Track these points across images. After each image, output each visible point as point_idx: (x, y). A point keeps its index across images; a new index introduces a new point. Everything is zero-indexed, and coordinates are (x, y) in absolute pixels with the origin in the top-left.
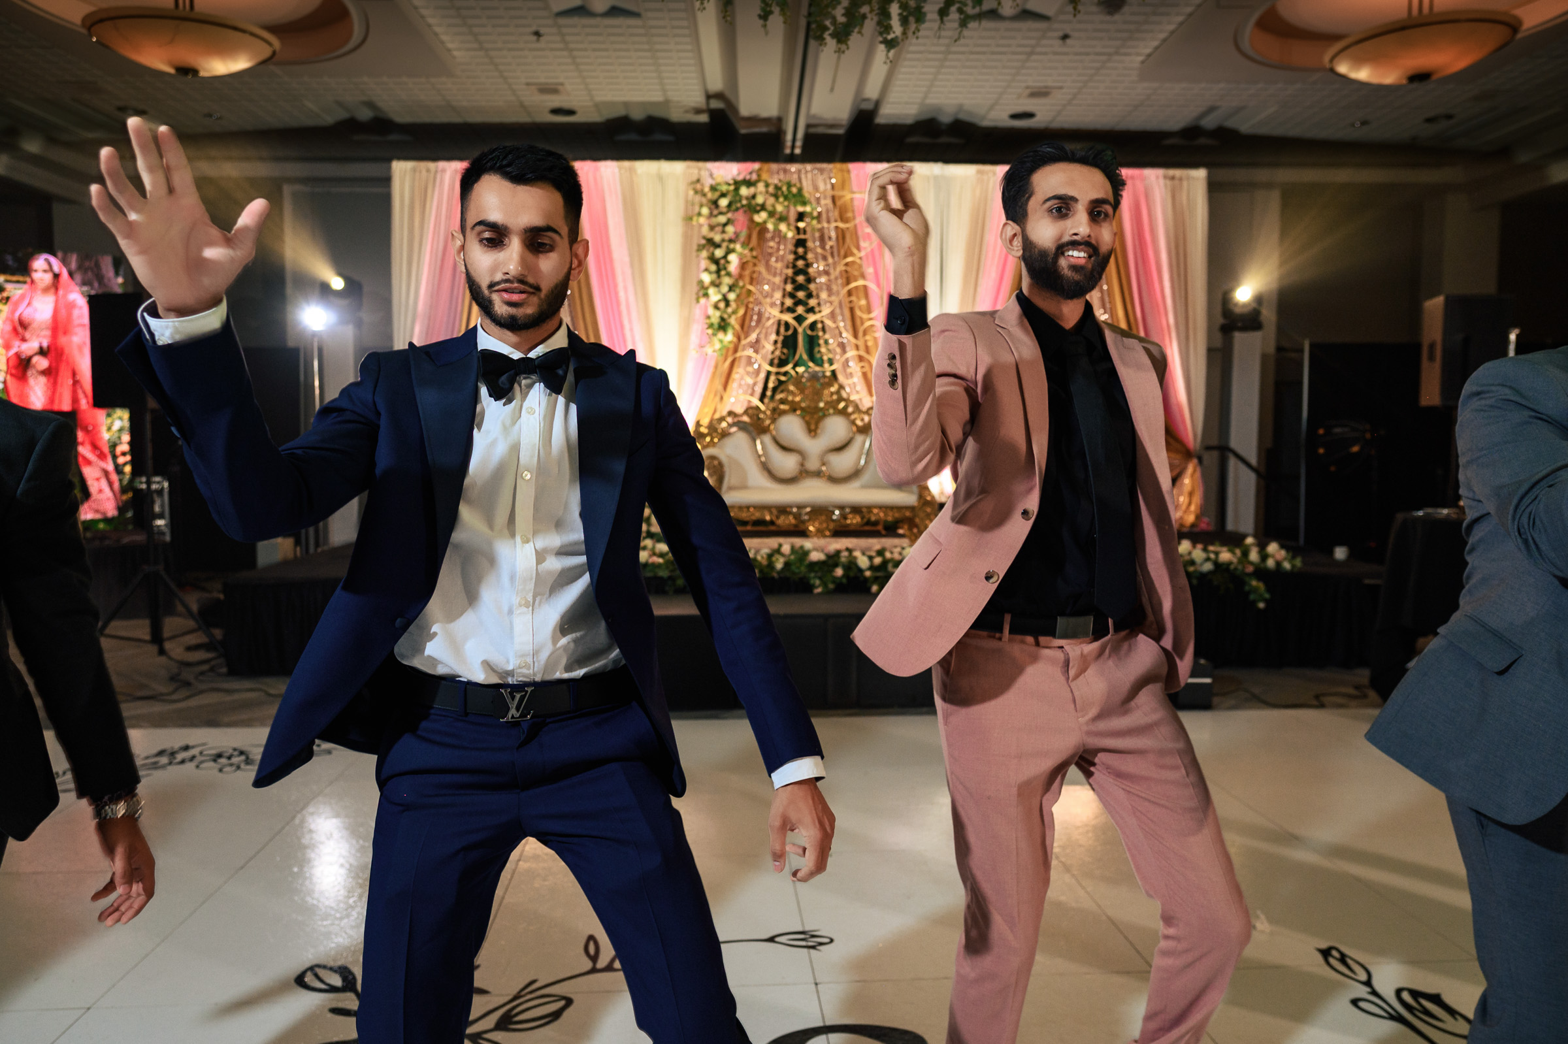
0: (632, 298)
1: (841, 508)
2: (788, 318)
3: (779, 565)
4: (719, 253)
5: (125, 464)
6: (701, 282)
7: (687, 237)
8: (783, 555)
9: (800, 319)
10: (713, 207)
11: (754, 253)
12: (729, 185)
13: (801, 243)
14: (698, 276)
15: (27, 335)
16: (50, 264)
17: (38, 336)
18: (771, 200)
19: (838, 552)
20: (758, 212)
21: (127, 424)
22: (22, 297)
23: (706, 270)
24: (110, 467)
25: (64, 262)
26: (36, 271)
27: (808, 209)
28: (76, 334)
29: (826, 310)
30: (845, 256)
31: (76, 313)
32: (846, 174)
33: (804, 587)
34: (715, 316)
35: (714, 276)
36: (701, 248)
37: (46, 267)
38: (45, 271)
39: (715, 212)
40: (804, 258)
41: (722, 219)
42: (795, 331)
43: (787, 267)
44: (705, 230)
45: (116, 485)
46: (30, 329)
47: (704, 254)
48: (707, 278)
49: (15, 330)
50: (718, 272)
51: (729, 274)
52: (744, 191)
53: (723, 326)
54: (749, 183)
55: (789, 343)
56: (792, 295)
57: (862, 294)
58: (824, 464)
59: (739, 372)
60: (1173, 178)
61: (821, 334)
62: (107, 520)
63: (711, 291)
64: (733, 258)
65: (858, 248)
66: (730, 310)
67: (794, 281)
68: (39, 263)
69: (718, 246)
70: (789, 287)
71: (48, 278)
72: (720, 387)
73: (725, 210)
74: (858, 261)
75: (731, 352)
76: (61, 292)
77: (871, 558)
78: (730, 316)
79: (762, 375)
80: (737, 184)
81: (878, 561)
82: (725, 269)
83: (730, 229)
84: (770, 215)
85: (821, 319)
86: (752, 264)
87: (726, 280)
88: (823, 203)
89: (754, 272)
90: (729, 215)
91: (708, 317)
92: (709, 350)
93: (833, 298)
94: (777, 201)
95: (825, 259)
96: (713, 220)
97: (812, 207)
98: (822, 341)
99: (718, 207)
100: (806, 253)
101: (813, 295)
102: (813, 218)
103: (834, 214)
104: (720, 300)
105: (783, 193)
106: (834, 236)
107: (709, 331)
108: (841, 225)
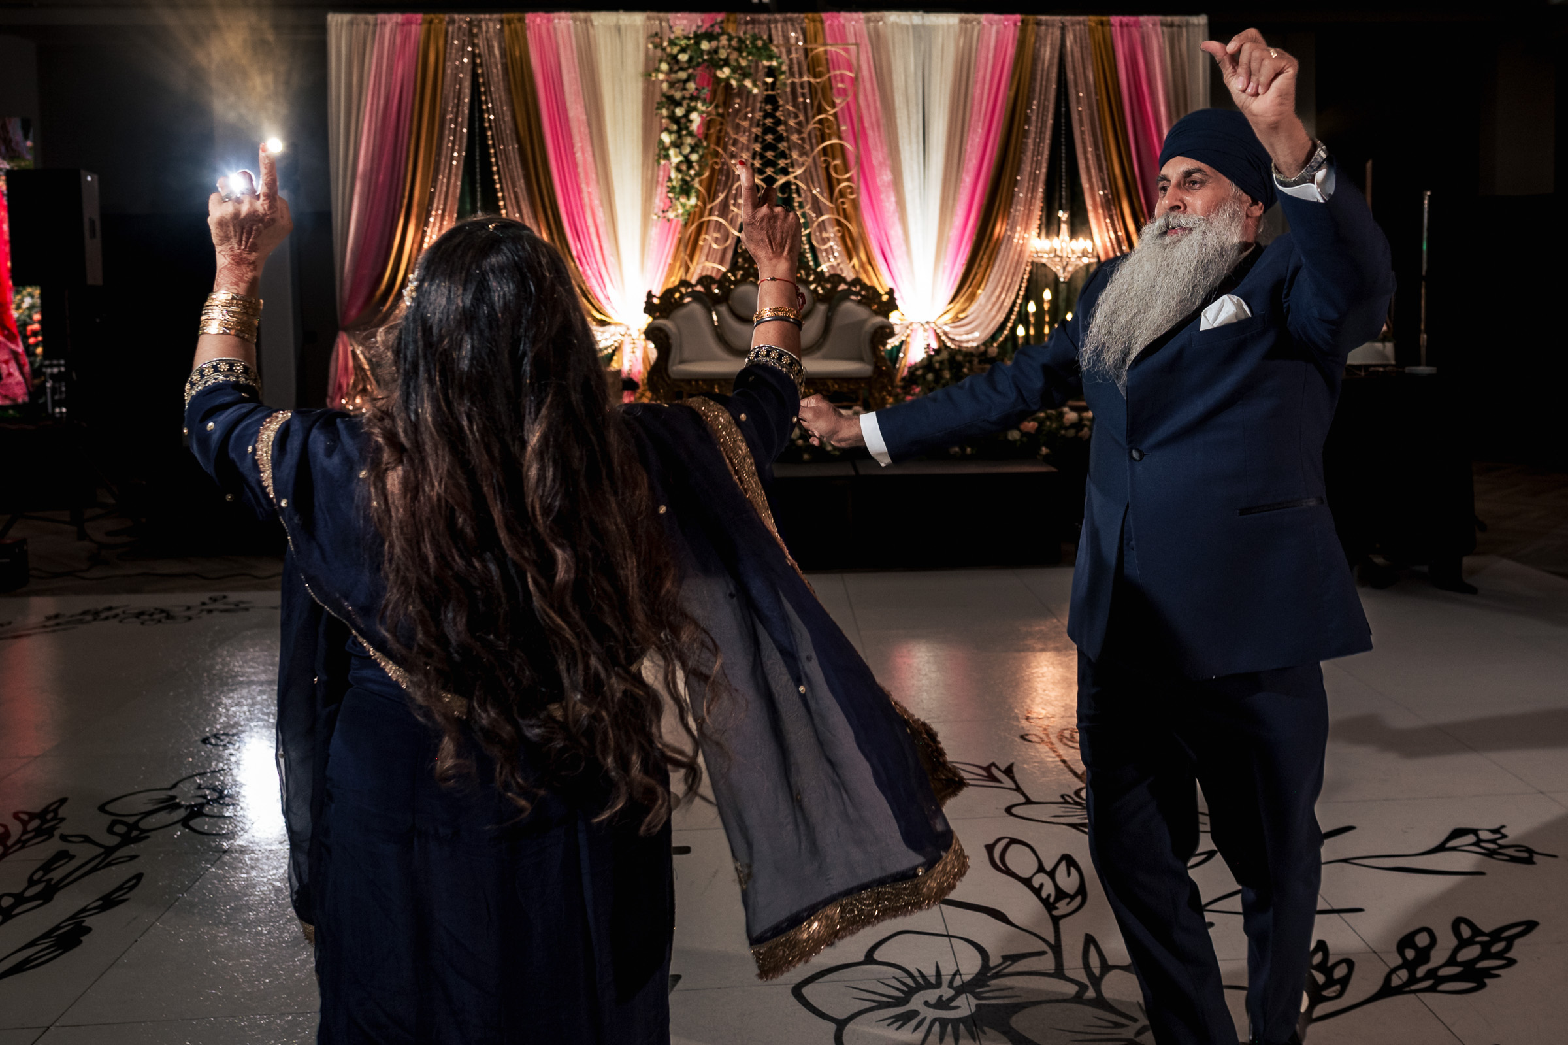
4: (679, 112)
5: (36, 345)
6: (661, 142)
7: (646, 92)
9: (770, 181)
10: (673, 61)
11: (720, 111)
12: (688, 38)
13: (771, 100)
14: (658, 136)
18: (734, 55)
20: (721, 68)
21: (38, 301)
23: (666, 129)
24: (20, 349)
27: (774, 63)
29: (798, 172)
30: (819, 113)
32: (819, 25)
34: (677, 178)
35: (675, 136)
36: (660, 106)
39: (676, 68)
40: (773, 116)
41: (683, 75)
43: (756, 125)
44: (665, 86)
45: (27, 368)
47: (665, 112)
48: (666, 138)
50: (679, 132)
51: (690, 134)
52: (705, 45)
53: (685, 189)
54: (710, 36)
56: (762, 157)
57: (838, 152)
59: (706, 239)
60: (1172, 25)
61: (795, 196)
62: (15, 407)
63: (672, 152)
64: (694, 116)
65: (833, 105)
66: (692, 172)
67: (762, 141)
69: (678, 104)
70: (758, 147)
72: (686, 255)
73: (686, 65)
74: (831, 118)
75: (697, 217)
78: (693, 179)
79: (729, 240)
80: (698, 38)
82: (687, 128)
83: (692, 86)
84: (734, 71)
85: (793, 180)
86: (718, 123)
87: (689, 140)
88: (794, 55)
89: (720, 131)
90: (690, 71)
91: (670, 180)
92: (671, 215)
93: (804, 158)
94: (740, 55)
95: (796, 116)
96: (673, 76)
97: (780, 60)
98: (796, 204)
99: (677, 62)
100: (776, 109)
101: (783, 155)
102: (783, 73)
103: (805, 68)
104: (681, 162)
105: (747, 46)
106: (806, 91)
107: (671, 195)
108: (812, 80)
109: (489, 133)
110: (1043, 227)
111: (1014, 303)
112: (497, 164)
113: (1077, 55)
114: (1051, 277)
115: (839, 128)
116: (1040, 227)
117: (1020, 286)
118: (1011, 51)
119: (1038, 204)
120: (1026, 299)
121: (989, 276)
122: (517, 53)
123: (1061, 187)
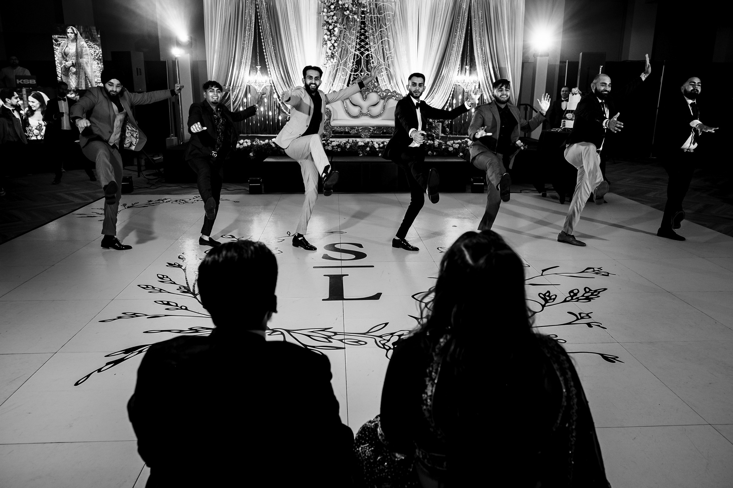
0: (297, 44)
1: (373, 127)
2: (357, 53)
3: (348, 147)
4: (331, 27)
6: (324, 39)
7: (318, 20)
8: (350, 143)
9: (362, 53)
10: (328, 8)
11: (345, 27)
13: (363, 23)
14: (323, 37)
15: (68, 59)
16: (73, 31)
17: (72, 59)
19: (368, 142)
20: (346, 11)
22: (65, 43)
23: (326, 34)
25: (78, 29)
26: (69, 33)
27: (365, 9)
28: (84, 58)
29: (373, 50)
30: (380, 28)
31: (84, 49)
33: (356, 154)
34: (330, 52)
35: (329, 37)
36: (324, 25)
37: (72, 31)
38: (71, 33)
39: (329, 11)
40: (364, 29)
41: (332, 13)
42: (361, 58)
43: (358, 33)
44: (326, 18)
46: (68, 56)
47: (325, 28)
48: (326, 37)
49: (63, 57)
50: (330, 35)
51: (335, 36)
53: (333, 56)
55: (358, 63)
56: (360, 44)
57: (387, 43)
58: (368, 111)
59: (339, 74)
61: (371, 59)
63: (328, 42)
64: (336, 29)
65: (386, 25)
66: (335, 50)
67: (360, 38)
68: (69, 30)
69: (330, 24)
70: (358, 40)
71: (73, 35)
72: (332, 81)
73: (333, 10)
74: (385, 30)
75: (336, 67)
76: (78, 41)
77: (379, 144)
78: (335, 53)
79: (348, 75)
81: (381, 145)
82: (333, 33)
83: (335, 18)
84: (350, 12)
85: (370, 53)
86: (344, 31)
87: (334, 38)
88: (372, 6)
89: (345, 35)
90: (335, 12)
91: (327, 53)
92: (327, 66)
93: (375, 45)
94: (353, 6)
95: (372, 29)
96: (329, 13)
97: (367, 8)
98: (371, 62)
99: (330, 8)
100: (365, 27)
101: (367, 44)
102: (368, 13)
103: (376, 11)
104: (331, 46)
105: (355, 3)
106: (376, 20)
107: (328, 58)
108: (378, 16)
109: (262, 34)
110: (460, 71)
111: (448, 100)
112: (265, 46)
113: (476, 6)
114: (462, 90)
115: (388, 34)
116: (458, 72)
117: (451, 93)
118: (451, 5)
119: (459, 62)
120: (453, 98)
121: (439, 89)
122: (272, 4)
123: (467, 57)
